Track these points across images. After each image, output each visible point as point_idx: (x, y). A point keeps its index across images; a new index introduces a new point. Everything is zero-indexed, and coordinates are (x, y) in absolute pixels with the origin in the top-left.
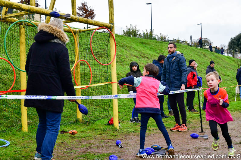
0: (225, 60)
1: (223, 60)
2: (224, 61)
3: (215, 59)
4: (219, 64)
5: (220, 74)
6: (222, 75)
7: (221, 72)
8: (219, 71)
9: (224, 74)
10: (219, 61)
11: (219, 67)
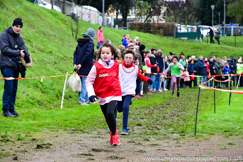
0: (45, 18)
1: (41, 18)
2: (44, 20)
3: (24, 15)
4: (31, 26)
5: (33, 48)
6: (37, 51)
7: (34, 44)
8: (30, 42)
9: (42, 47)
10: (33, 19)
11: (31, 31)
